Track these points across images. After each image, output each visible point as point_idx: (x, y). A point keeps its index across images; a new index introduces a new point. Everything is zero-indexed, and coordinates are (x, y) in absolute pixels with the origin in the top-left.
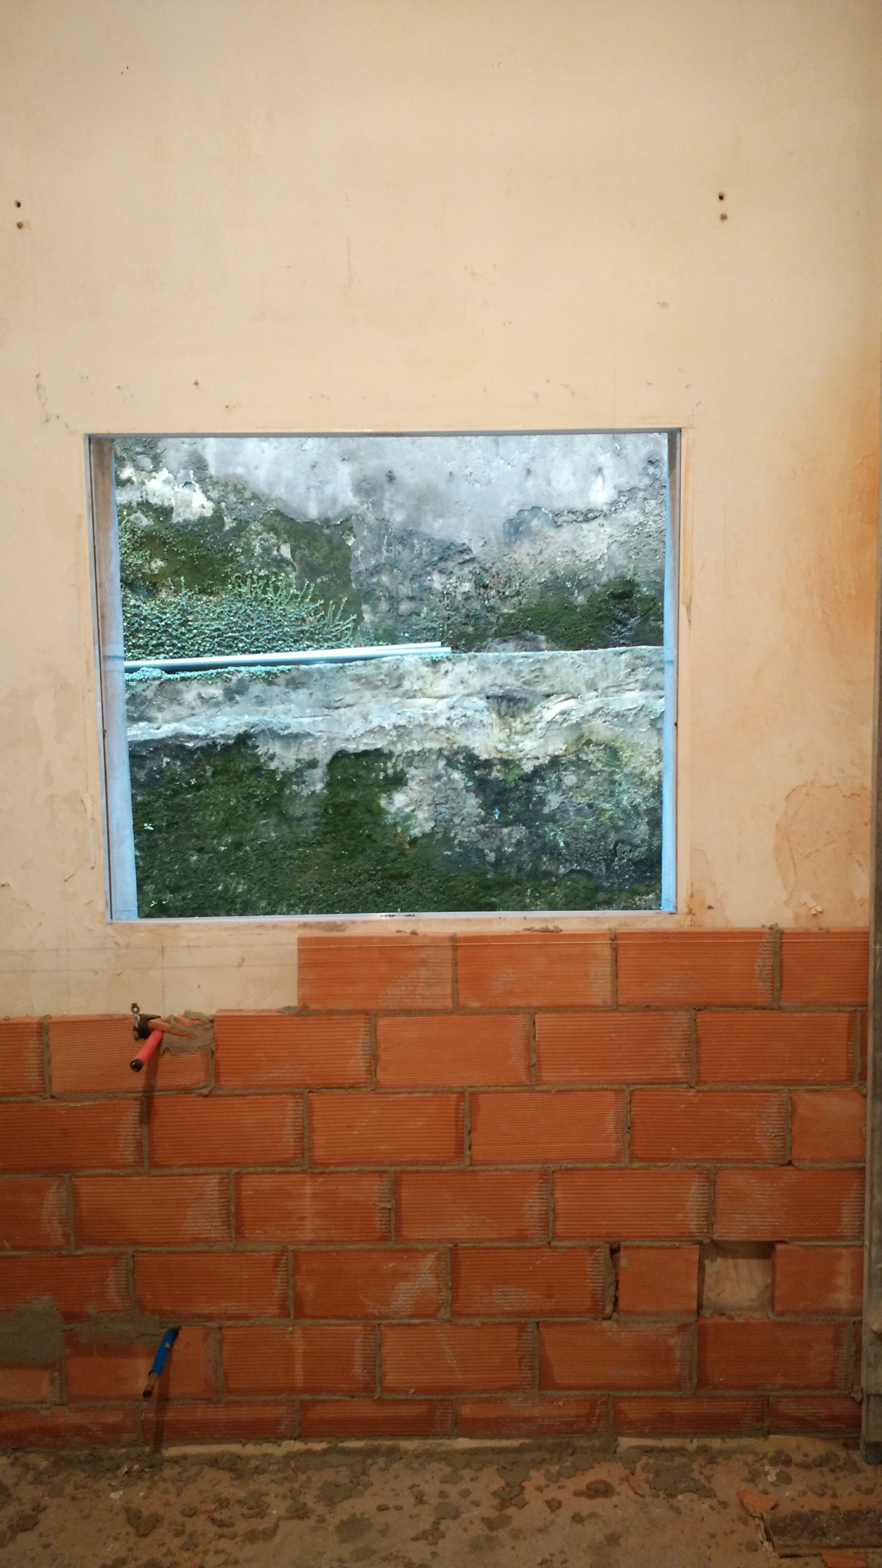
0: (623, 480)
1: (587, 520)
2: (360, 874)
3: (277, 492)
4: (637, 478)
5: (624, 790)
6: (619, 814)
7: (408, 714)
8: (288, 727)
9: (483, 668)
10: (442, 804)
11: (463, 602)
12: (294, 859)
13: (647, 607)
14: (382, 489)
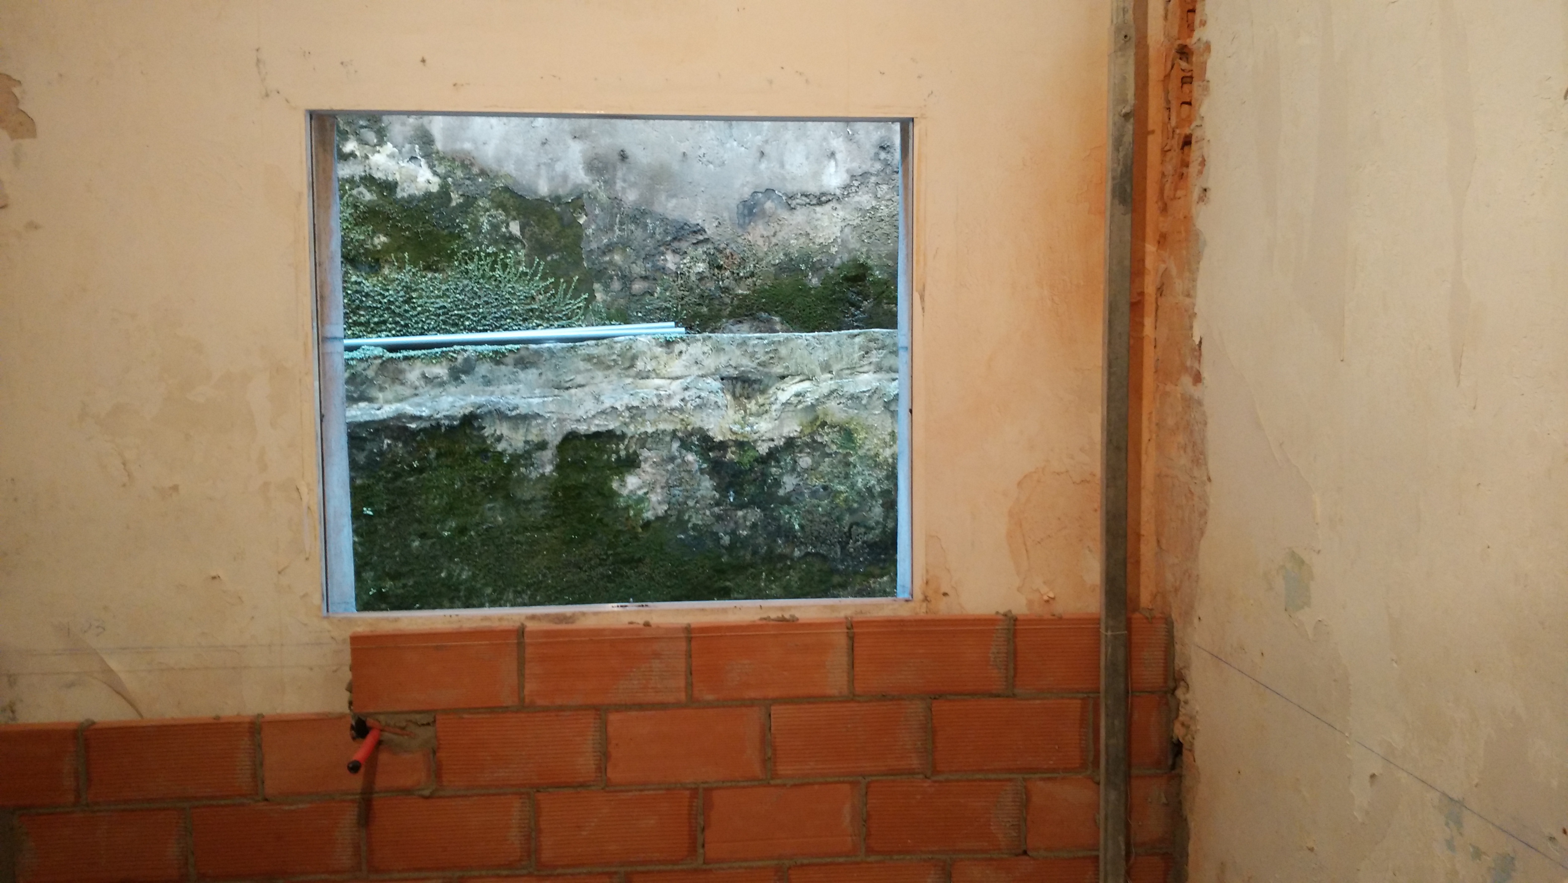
0: (855, 165)
1: (820, 203)
2: (591, 559)
3: (506, 169)
4: (869, 163)
5: (858, 473)
6: (854, 496)
7: (642, 395)
8: (516, 408)
9: (718, 349)
10: (676, 486)
11: (697, 282)
12: (522, 544)
13: (880, 290)
14: (615, 168)
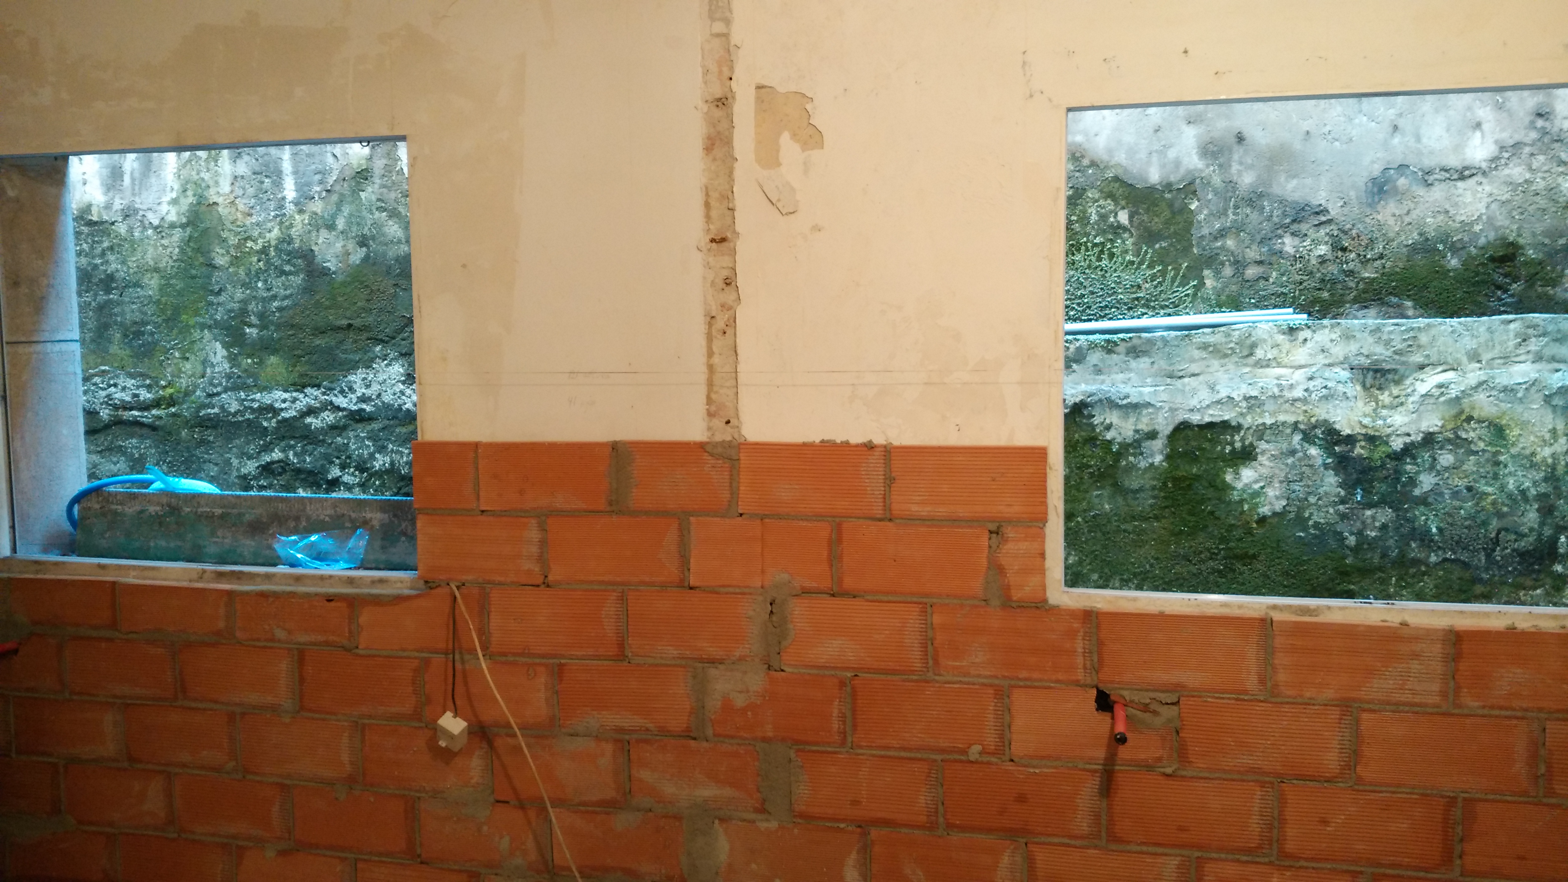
0: (1505, 135)
1: (1462, 178)
2: (1201, 552)
3: (1116, 159)
4: (1523, 132)
5: (1510, 473)
6: (1504, 497)
7: (1261, 384)
8: (1127, 397)
9: (1348, 336)
10: (1296, 481)
11: (1318, 266)
12: (1129, 533)
13: (1532, 271)
14: (1230, 151)
